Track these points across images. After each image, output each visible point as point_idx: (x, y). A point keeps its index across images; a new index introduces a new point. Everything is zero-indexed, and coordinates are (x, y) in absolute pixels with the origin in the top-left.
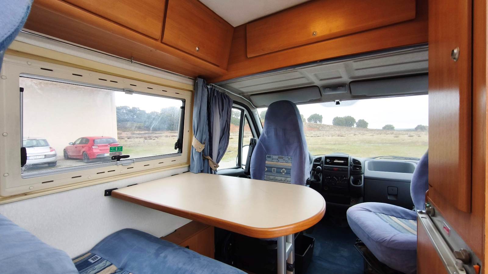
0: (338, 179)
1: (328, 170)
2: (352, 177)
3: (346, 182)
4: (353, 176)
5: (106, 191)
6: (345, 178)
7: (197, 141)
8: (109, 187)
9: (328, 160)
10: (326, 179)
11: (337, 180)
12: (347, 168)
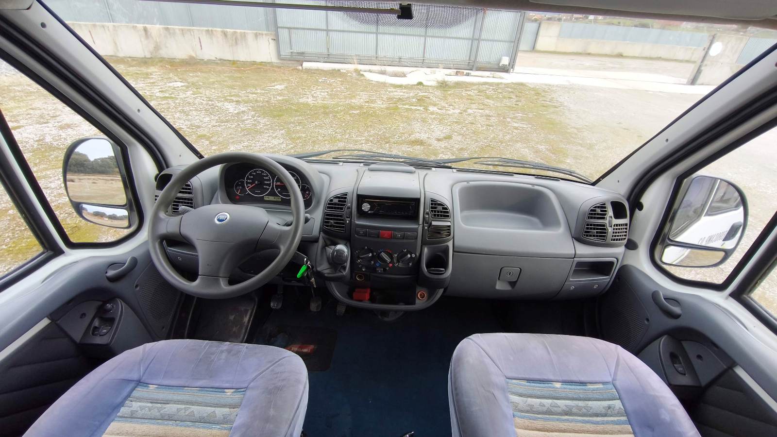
0: (391, 257)
1: (365, 235)
2: (426, 250)
3: (411, 264)
4: (428, 248)
6: (409, 256)
9: (366, 207)
10: (361, 258)
11: (389, 260)
12: (416, 230)
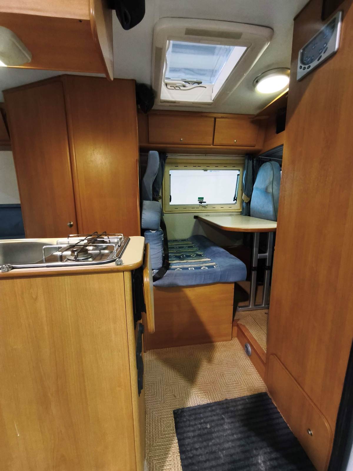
5: (194, 216)
7: (245, 195)
8: (196, 214)
